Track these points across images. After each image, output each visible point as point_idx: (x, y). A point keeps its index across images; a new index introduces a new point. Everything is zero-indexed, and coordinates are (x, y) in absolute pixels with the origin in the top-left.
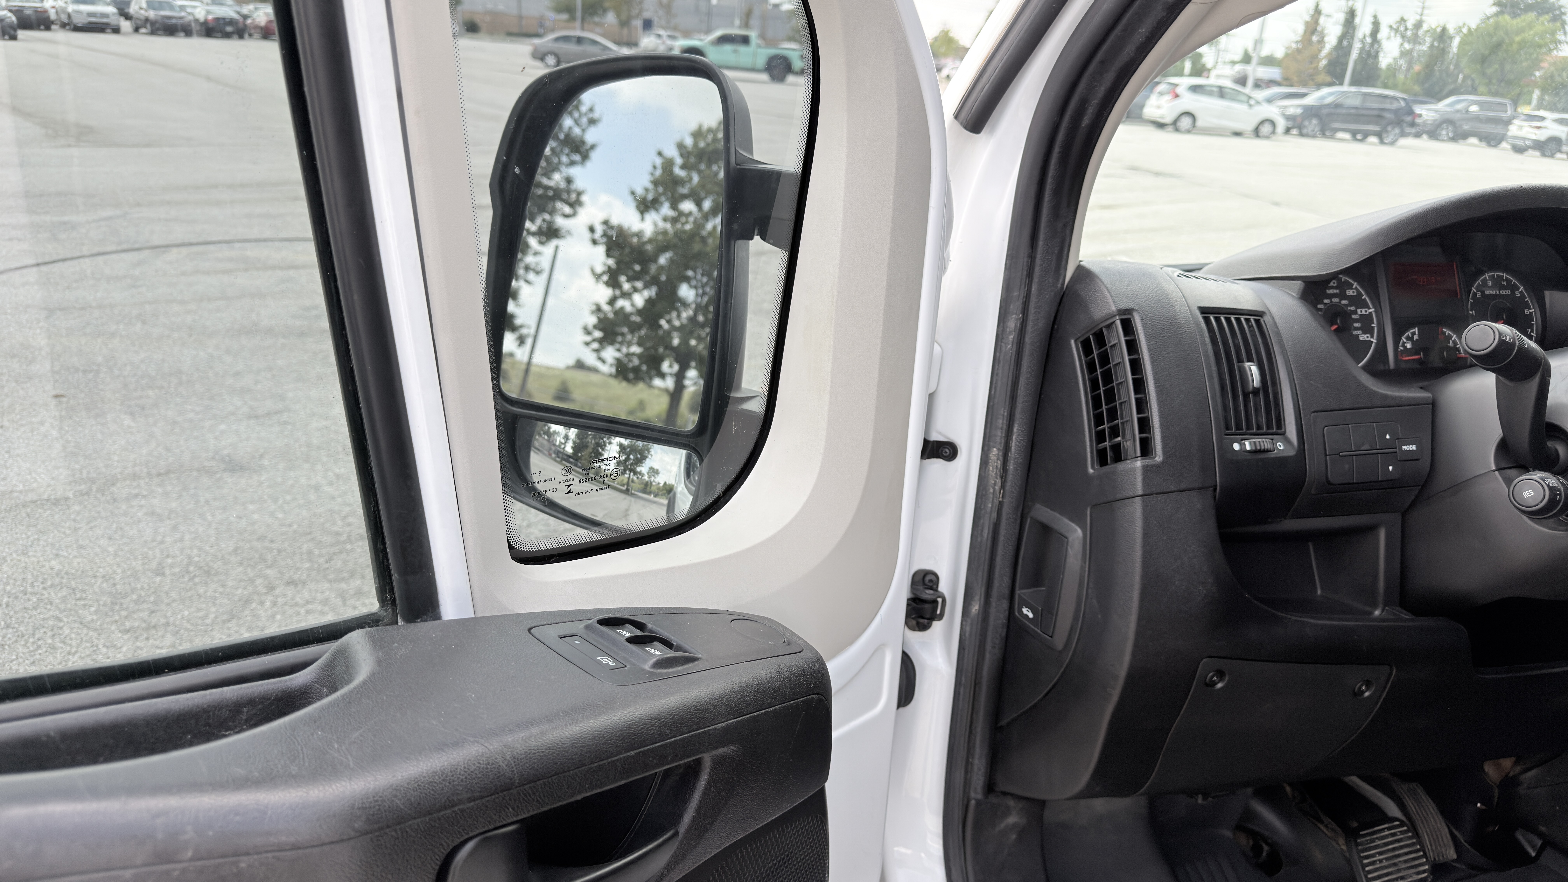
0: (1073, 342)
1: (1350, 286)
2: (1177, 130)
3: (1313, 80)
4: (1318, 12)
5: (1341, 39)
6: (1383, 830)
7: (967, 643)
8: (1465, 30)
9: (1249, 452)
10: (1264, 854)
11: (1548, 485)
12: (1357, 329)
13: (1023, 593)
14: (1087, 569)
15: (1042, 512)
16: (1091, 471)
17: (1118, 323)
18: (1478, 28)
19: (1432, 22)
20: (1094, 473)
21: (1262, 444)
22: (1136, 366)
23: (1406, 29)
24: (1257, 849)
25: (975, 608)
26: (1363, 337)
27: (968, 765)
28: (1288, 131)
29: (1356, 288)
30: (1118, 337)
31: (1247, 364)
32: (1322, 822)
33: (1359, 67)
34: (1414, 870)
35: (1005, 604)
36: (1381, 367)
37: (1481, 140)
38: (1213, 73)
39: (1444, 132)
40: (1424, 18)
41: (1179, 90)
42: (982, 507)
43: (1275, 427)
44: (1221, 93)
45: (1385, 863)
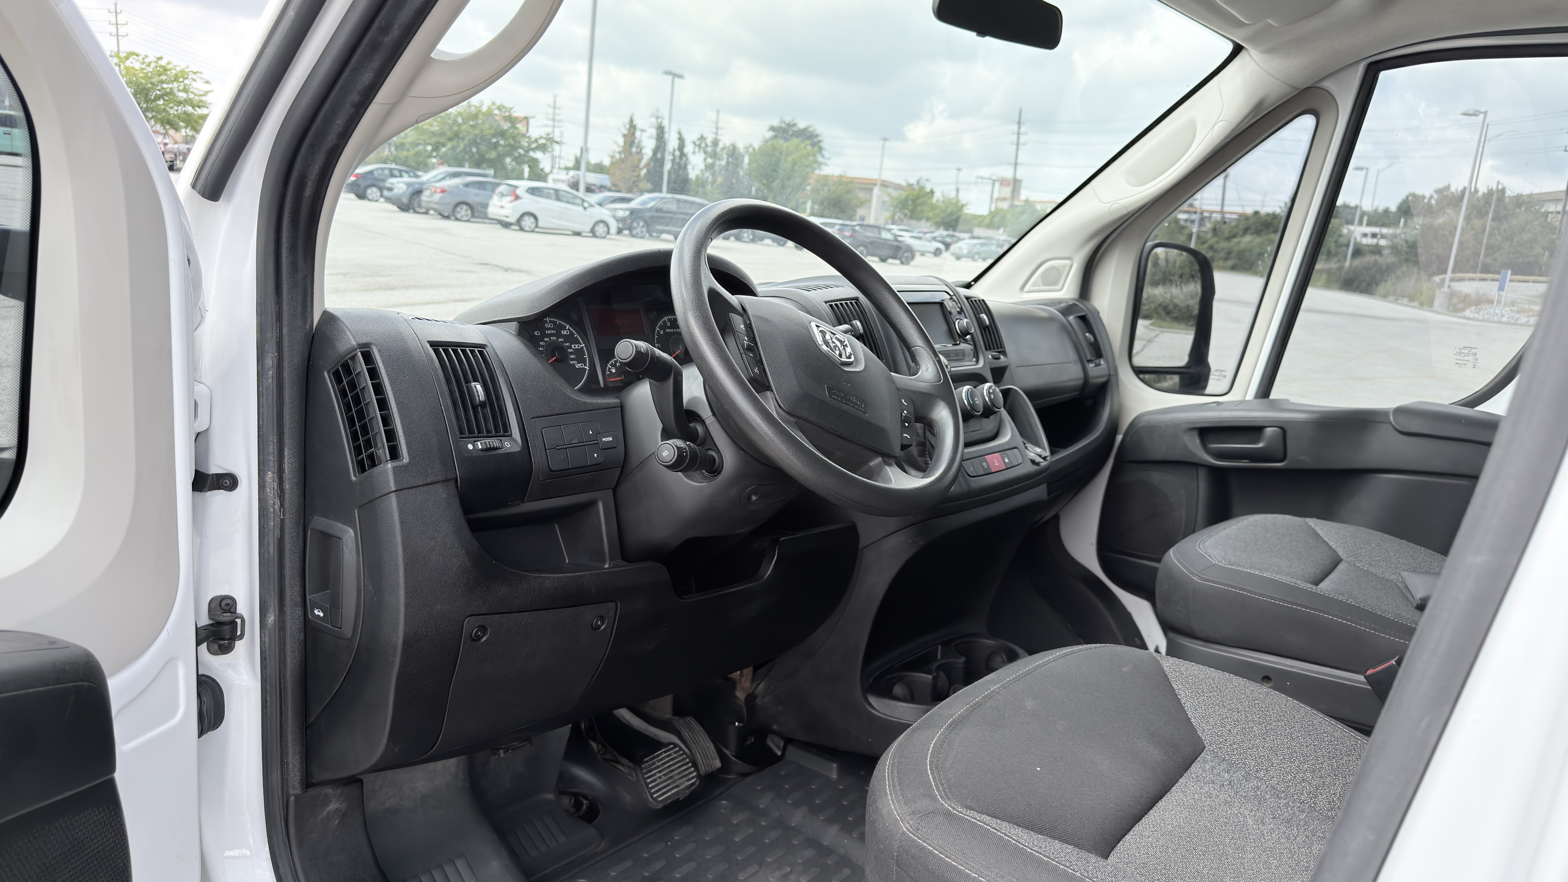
0: (326, 374)
1: (564, 328)
2: (522, 229)
3: (637, 186)
4: (632, 127)
5: (655, 152)
6: (661, 753)
7: (267, 653)
8: (751, 150)
9: (482, 450)
10: (584, 807)
11: (676, 446)
12: (573, 359)
13: (313, 597)
14: (361, 562)
15: (320, 522)
16: (354, 478)
17: (359, 354)
18: (760, 149)
19: (725, 141)
20: (355, 480)
21: (491, 443)
22: (378, 389)
23: (707, 146)
24: (578, 805)
25: (271, 619)
26: (578, 366)
27: (283, 764)
28: (620, 231)
29: (569, 329)
30: (361, 366)
31: (473, 384)
32: (619, 763)
33: (673, 177)
34: (686, 779)
35: (299, 611)
36: (594, 386)
37: (773, 242)
38: (550, 177)
39: (745, 235)
40: (719, 137)
41: (519, 192)
42: (265, 526)
43: (503, 430)
44: (557, 195)
45: (664, 778)
